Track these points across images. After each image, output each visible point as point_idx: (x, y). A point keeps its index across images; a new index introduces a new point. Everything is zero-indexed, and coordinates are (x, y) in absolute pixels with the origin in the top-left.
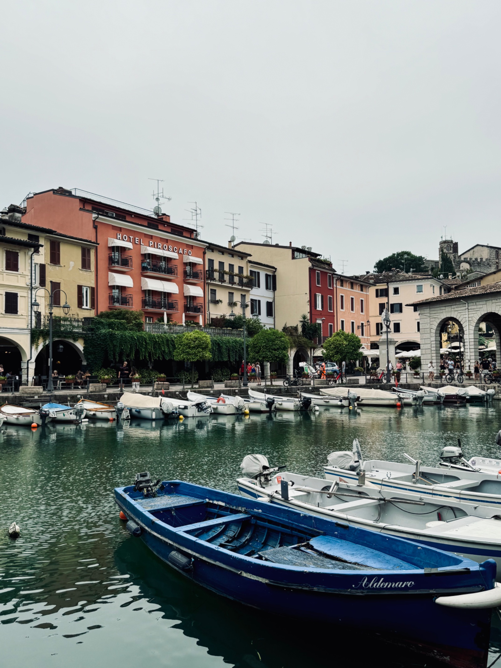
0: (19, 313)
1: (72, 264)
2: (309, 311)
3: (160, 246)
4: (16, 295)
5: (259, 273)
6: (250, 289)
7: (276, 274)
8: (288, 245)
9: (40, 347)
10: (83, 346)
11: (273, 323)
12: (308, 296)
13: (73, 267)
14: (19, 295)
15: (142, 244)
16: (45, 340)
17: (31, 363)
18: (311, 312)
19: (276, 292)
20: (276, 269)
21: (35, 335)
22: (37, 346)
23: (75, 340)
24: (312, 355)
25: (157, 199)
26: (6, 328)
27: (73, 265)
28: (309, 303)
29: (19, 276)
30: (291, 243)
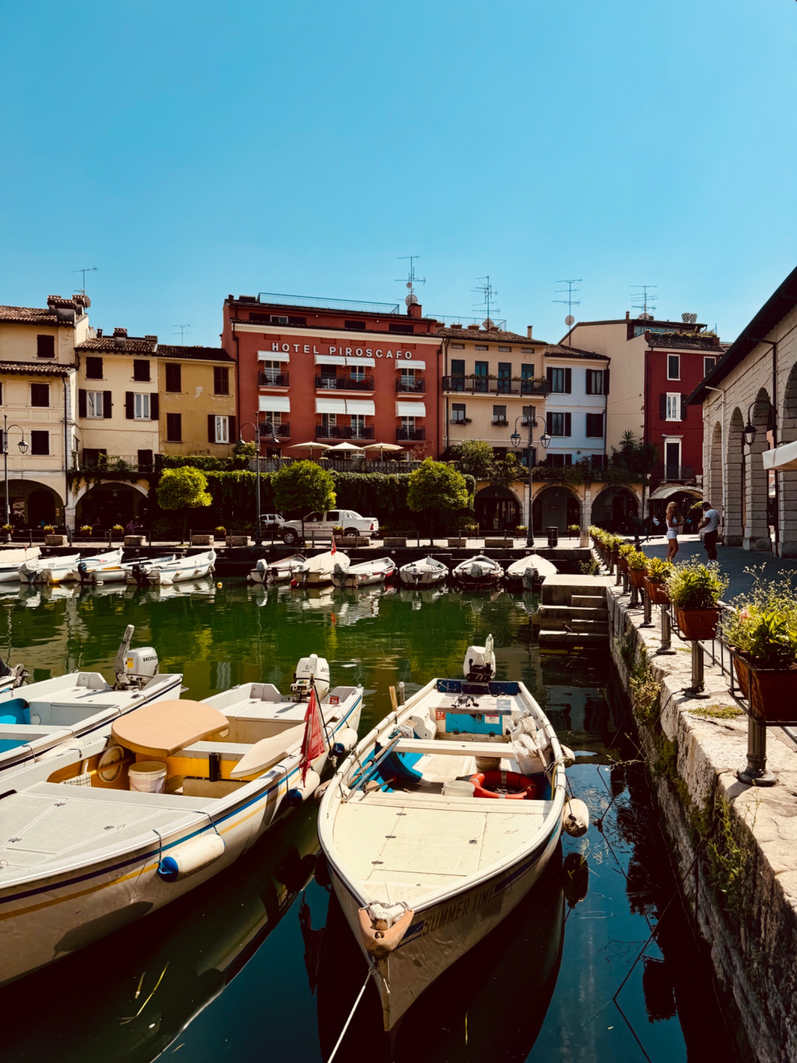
0: (50, 453)
1: (199, 389)
2: (643, 424)
3: (350, 353)
4: (46, 434)
5: (569, 371)
6: (542, 397)
7: (610, 367)
8: (624, 318)
9: (82, 492)
10: (148, 489)
11: (603, 447)
12: (643, 398)
13: (201, 393)
14: (50, 433)
15: (315, 352)
16: (88, 482)
17: (68, 509)
18: (647, 426)
19: (609, 396)
20: (609, 359)
21: (72, 477)
22: (77, 489)
23: (134, 482)
24: (647, 497)
25: (409, 285)
26: (32, 471)
27: (201, 391)
28: (643, 411)
29: (50, 411)
30: (628, 313)
